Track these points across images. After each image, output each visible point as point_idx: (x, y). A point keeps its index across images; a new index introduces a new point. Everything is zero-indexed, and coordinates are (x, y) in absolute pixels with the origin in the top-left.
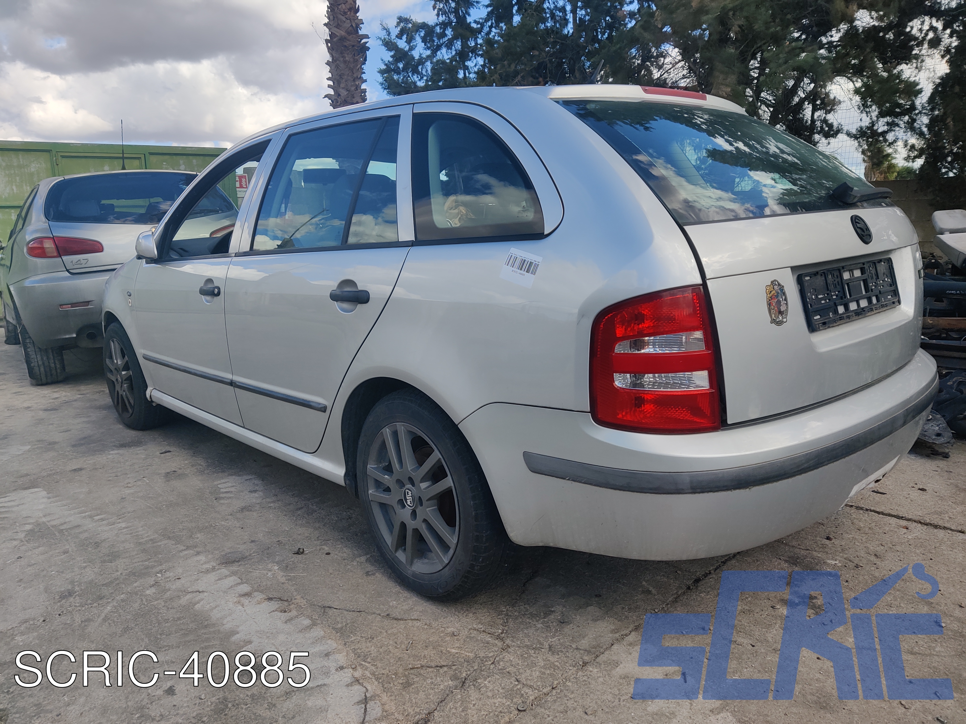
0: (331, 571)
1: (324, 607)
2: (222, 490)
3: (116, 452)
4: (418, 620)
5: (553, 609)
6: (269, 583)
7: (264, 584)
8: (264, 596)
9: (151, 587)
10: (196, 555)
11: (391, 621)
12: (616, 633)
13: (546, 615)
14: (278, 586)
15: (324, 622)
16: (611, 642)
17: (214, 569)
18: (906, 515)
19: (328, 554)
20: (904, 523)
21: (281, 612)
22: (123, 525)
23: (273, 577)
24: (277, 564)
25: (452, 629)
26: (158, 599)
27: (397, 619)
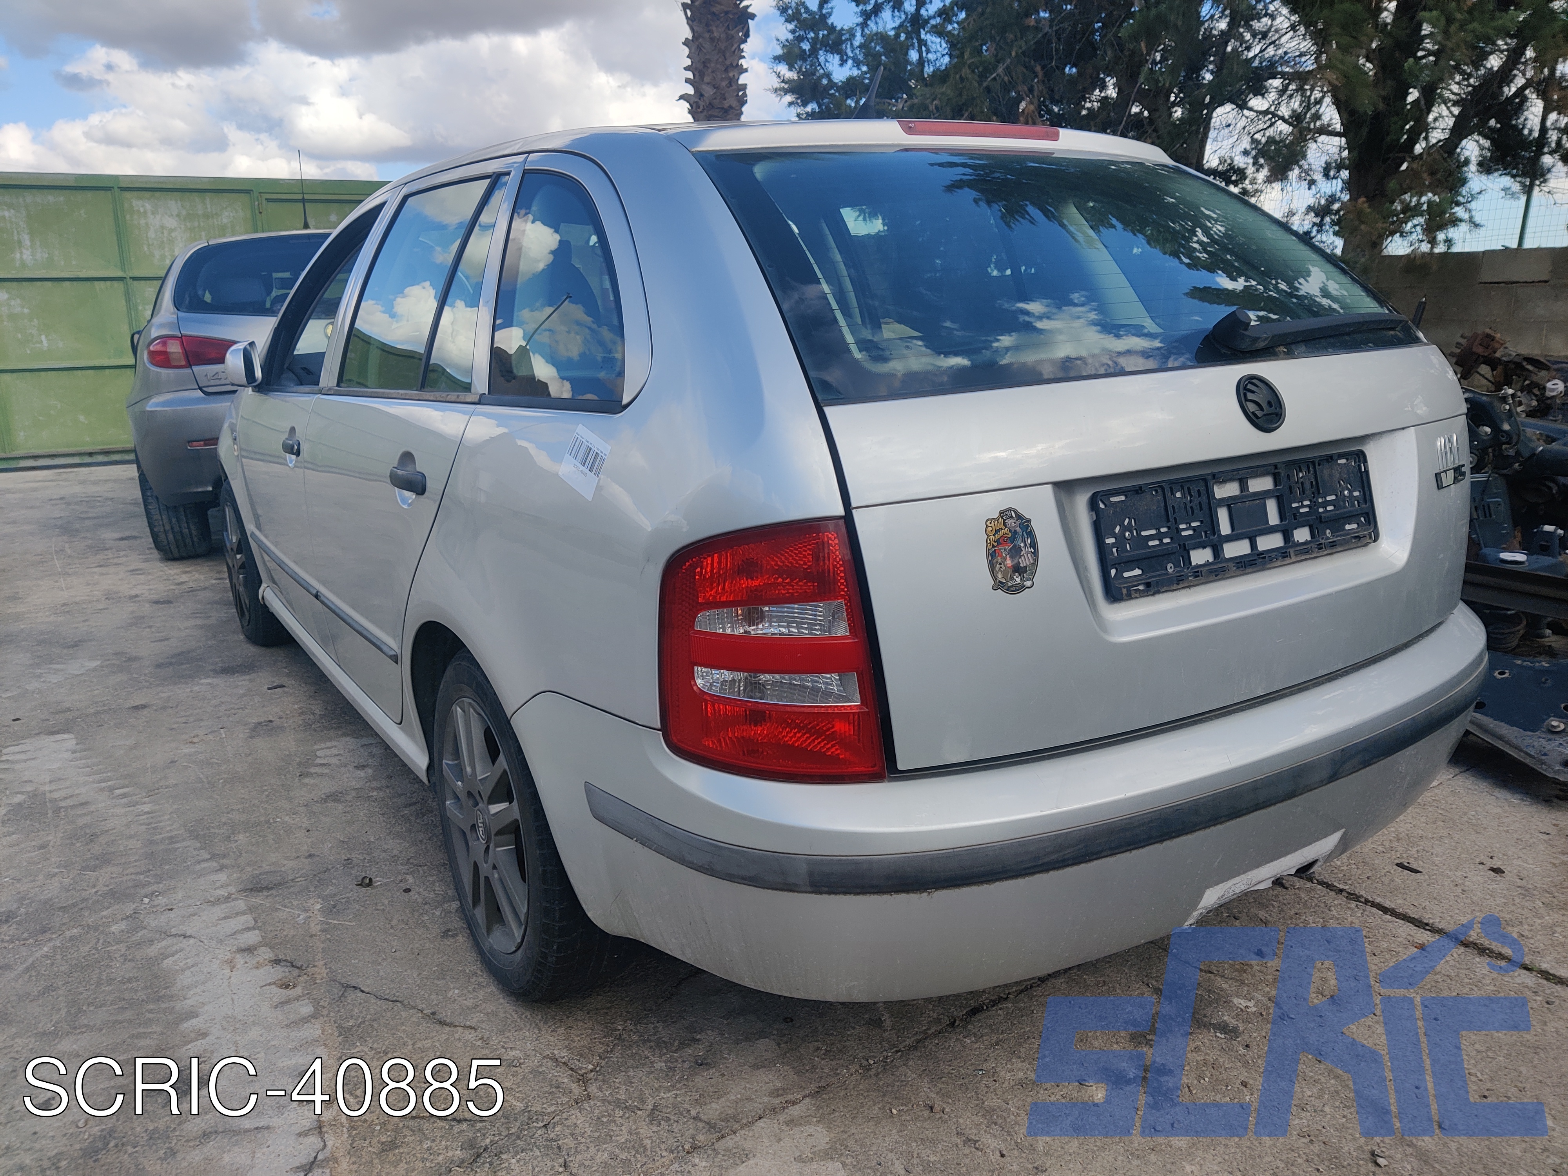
1: (348, 986)
2: (319, 761)
3: (209, 681)
4: (474, 1028)
5: (698, 1037)
6: (292, 932)
7: (285, 933)
8: (272, 956)
9: (122, 919)
10: (216, 871)
11: (431, 1026)
12: (779, 1096)
13: (683, 1045)
14: (303, 939)
15: (332, 1014)
16: (761, 1112)
17: (228, 898)
18: (1435, 920)
19: (407, 890)
21: (281, 987)
22: (147, 808)
23: (304, 923)
24: (323, 900)
25: (518, 1052)
26: (121, 942)
27: (442, 1023)
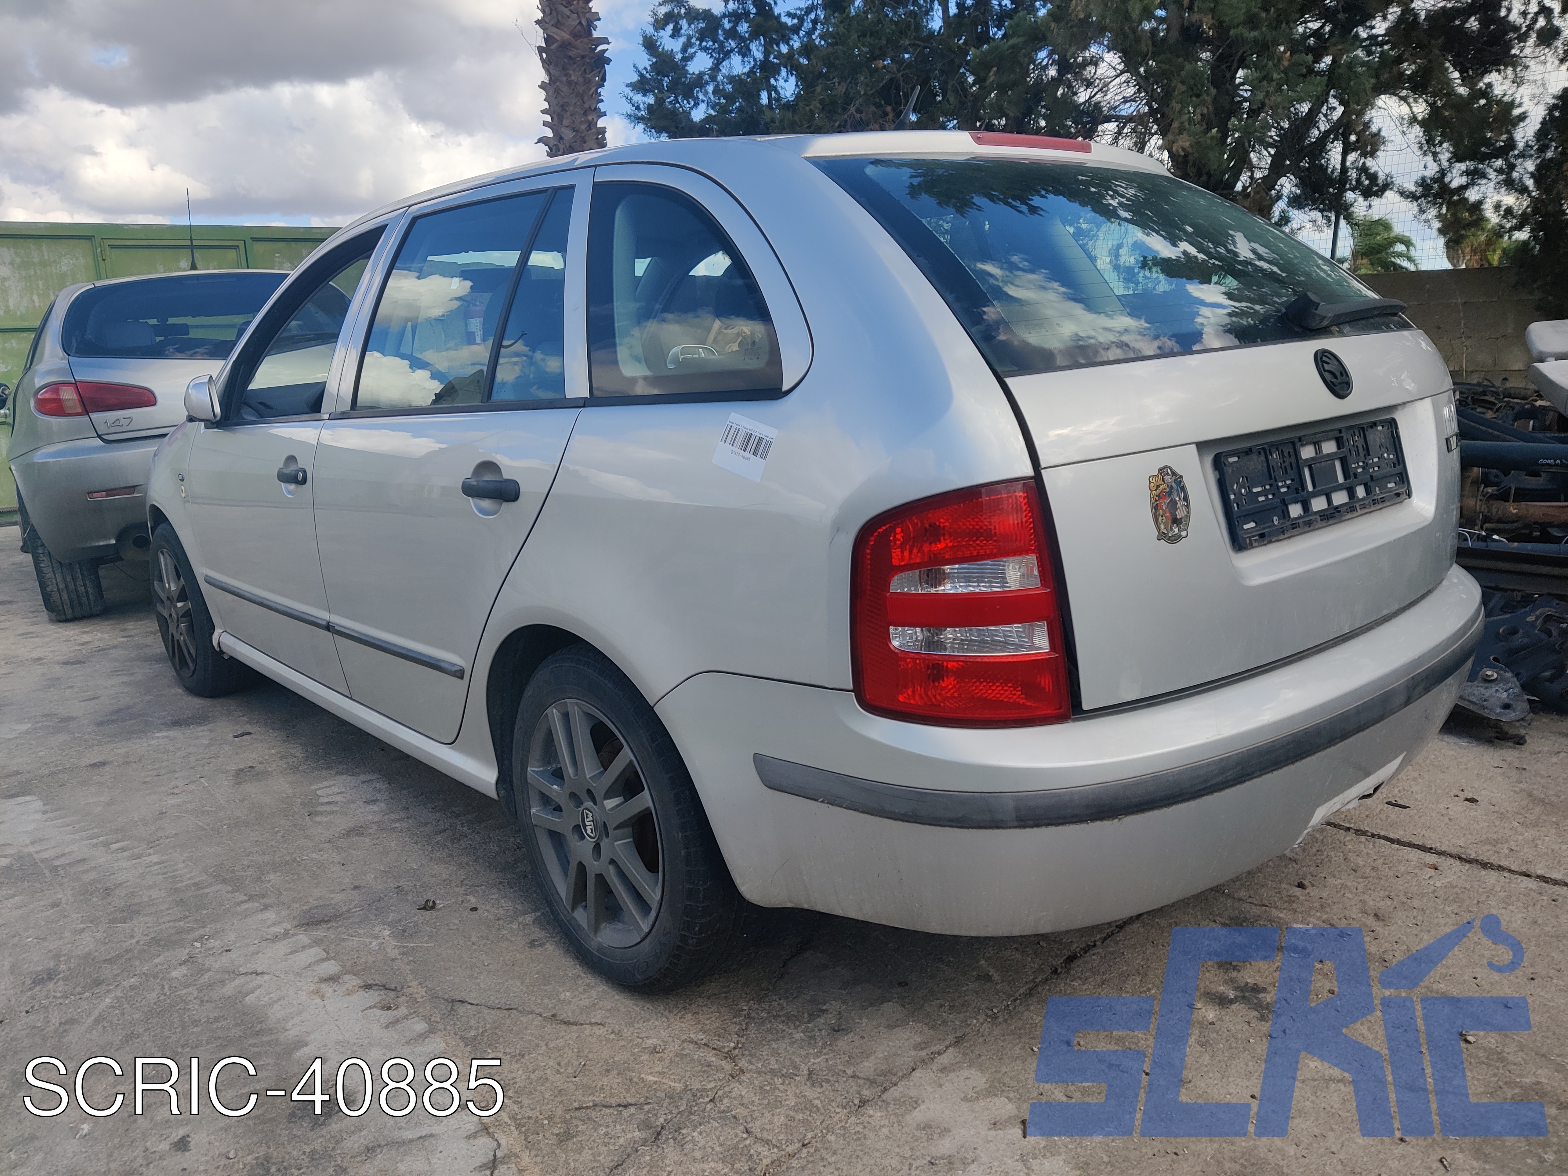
0: (474, 939)
1: (453, 1001)
2: (322, 800)
3: (164, 734)
4: (601, 1024)
5: (824, 1008)
6: (371, 959)
7: (363, 960)
8: (359, 982)
9: (180, 965)
10: (262, 910)
11: (558, 1027)
12: (922, 1049)
13: (812, 1017)
14: (385, 963)
15: (449, 1028)
16: (912, 1064)
17: (286, 934)
18: (1437, 845)
19: (474, 909)
20: (1431, 858)
21: (382, 1008)
22: (155, 858)
23: (379, 949)
24: (389, 926)
25: (655, 1040)
26: (190, 985)
27: (567, 1023)
